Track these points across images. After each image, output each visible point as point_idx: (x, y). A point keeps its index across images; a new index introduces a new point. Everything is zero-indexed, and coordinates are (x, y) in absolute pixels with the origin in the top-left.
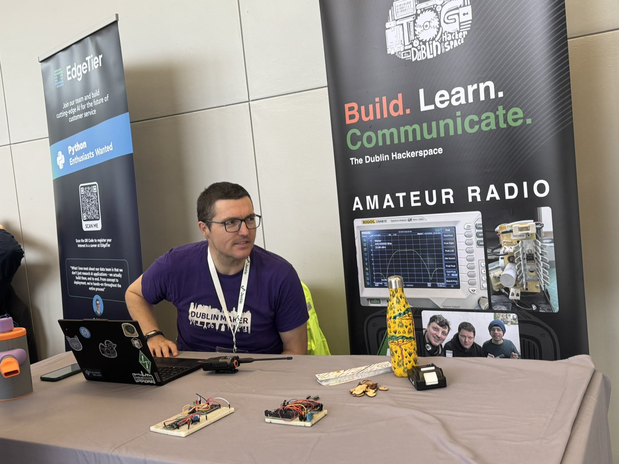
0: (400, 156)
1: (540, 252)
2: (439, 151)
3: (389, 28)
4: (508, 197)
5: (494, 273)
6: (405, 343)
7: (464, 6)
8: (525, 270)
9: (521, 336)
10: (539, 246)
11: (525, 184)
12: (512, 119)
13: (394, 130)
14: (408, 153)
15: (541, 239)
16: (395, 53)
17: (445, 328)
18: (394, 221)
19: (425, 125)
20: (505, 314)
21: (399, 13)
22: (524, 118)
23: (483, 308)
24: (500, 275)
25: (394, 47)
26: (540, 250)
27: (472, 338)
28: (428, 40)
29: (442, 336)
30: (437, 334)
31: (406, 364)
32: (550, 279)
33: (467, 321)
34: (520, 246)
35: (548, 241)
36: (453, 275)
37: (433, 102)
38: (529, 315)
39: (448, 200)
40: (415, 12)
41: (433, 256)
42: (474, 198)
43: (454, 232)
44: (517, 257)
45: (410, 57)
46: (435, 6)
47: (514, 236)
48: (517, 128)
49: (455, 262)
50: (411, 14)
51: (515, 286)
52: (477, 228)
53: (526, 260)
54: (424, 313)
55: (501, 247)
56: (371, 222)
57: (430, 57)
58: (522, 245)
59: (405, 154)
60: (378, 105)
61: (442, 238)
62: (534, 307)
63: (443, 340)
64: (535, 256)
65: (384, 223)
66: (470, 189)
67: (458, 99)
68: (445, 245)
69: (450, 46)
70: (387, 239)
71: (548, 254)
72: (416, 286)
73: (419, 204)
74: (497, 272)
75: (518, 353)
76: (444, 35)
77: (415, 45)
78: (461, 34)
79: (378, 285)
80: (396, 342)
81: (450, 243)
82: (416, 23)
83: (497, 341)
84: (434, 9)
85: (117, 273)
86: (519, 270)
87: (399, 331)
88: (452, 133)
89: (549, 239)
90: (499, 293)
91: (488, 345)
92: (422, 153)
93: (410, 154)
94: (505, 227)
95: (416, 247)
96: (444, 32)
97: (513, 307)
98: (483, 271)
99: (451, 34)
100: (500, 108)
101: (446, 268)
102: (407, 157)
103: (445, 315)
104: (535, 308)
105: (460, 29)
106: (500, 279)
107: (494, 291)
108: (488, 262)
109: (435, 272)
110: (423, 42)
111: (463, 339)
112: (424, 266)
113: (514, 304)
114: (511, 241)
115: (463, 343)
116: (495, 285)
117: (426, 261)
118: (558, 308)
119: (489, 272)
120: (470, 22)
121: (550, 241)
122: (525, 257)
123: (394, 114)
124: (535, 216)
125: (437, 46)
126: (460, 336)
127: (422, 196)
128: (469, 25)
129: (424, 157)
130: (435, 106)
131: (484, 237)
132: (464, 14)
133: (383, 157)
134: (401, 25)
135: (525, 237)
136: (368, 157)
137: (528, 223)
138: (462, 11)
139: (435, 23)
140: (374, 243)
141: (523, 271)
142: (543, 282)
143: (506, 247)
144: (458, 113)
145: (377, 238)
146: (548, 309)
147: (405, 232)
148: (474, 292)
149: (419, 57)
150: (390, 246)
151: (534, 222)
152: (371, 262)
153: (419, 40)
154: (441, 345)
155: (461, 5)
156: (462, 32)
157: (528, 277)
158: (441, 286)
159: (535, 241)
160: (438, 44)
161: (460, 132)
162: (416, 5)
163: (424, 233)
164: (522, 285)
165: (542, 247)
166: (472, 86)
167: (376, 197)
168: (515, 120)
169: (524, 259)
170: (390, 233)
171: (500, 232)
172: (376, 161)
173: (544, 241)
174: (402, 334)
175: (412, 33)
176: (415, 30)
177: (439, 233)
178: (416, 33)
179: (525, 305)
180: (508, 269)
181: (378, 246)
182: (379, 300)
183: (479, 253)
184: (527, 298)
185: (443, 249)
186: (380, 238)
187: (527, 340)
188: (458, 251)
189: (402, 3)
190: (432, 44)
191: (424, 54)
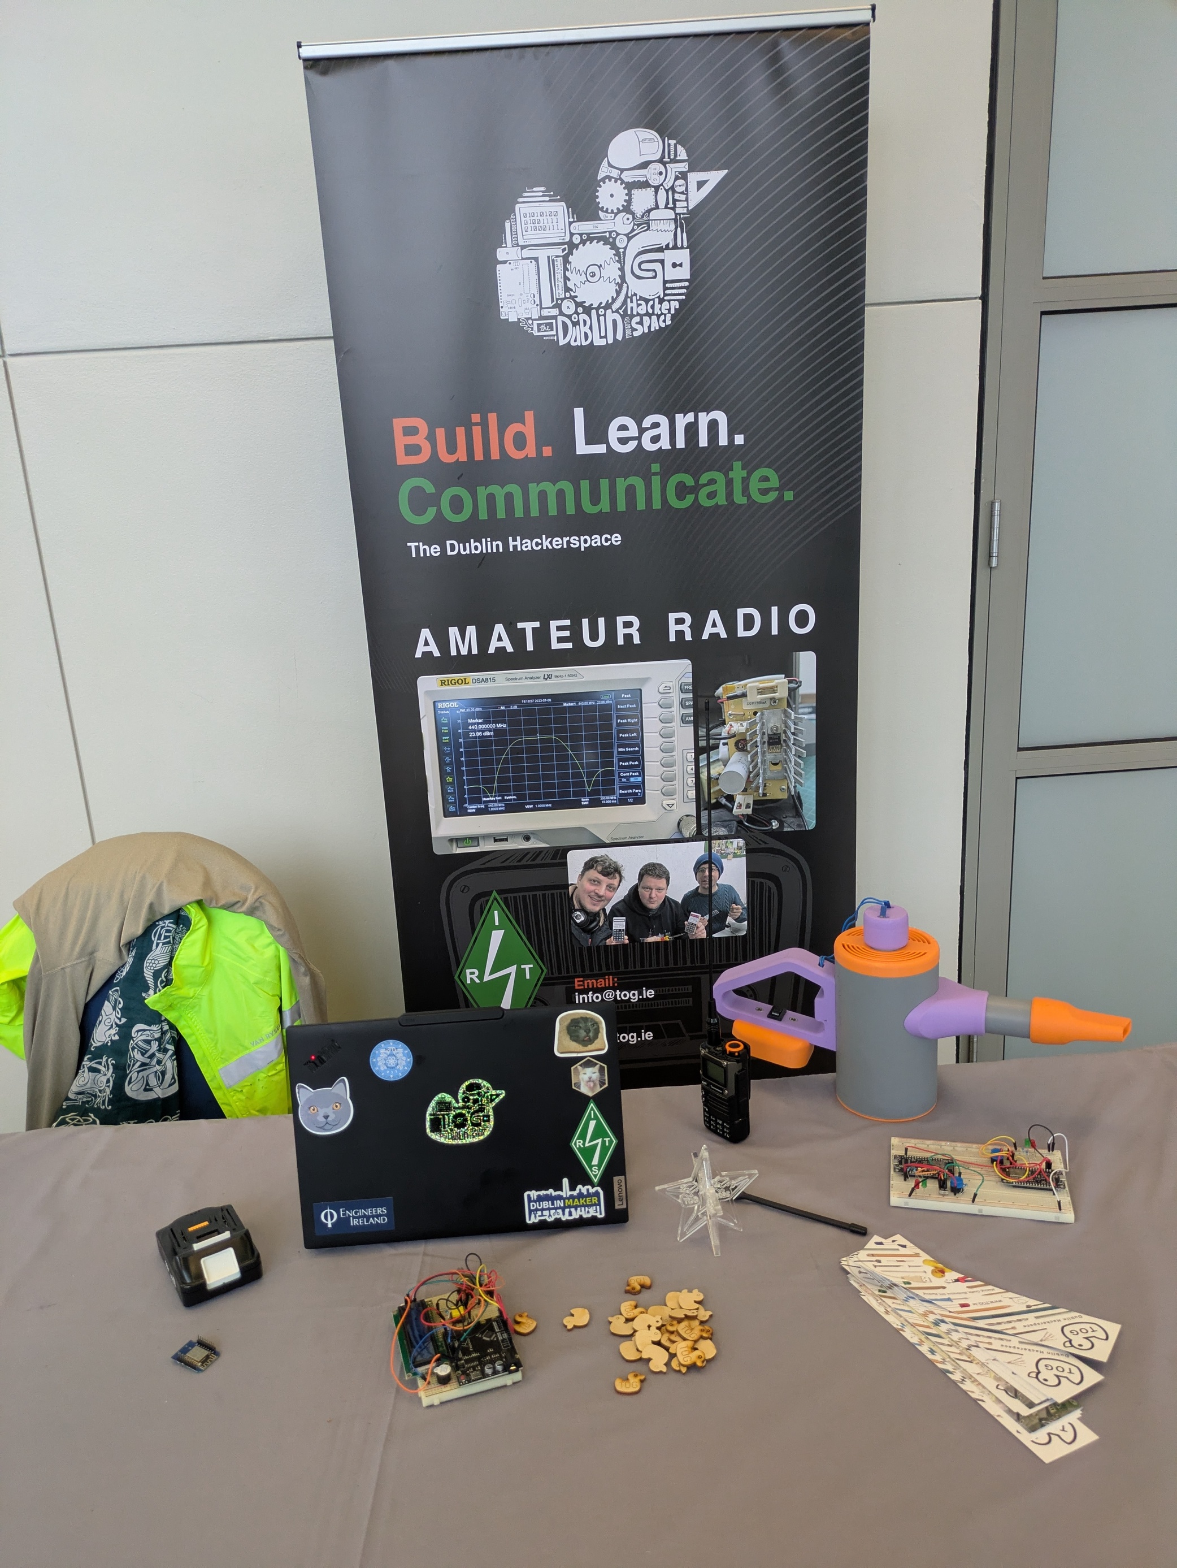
0: (528, 545)
1: (793, 731)
2: (613, 539)
3: (505, 262)
4: (741, 633)
7: (675, 247)
8: (764, 762)
9: (750, 874)
10: (790, 719)
11: (774, 610)
12: (759, 489)
13: (514, 489)
14: (546, 540)
15: (795, 707)
16: (519, 319)
17: (614, 878)
18: (511, 679)
19: (585, 485)
20: (724, 841)
21: (531, 232)
22: (780, 489)
23: (686, 835)
24: (720, 774)
25: (517, 306)
26: (793, 726)
27: (663, 889)
28: (595, 305)
29: (608, 892)
30: (597, 891)
32: (806, 774)
33: (655, 862)
34: (758, 721)
35: (807, 710)
36: (632, 780)
37: (604, 439)
38: (767, 839)
39: (628, 637)
40: (567, 239)
41: (594, 747)
42: (680, 634)
43: (639, 699)
44: (751, 740)
45: (554, 335)
46: (614, 235)
47: (750, 703)
48: (766, 507)
49: (638, 755)
50: (557, 240)
51: (745, 790)
52: (682, 690)
53: (766, 745)
54: (571, 855)
55: (724, 723)
56: (460, 682)
57: (599, 342)
58: (761, 719)
59: (540, 541)
60: (477, 431)
61: (614, 712)
62: (775, 824)
63: (609, 900)
64: (783, 737)
65: (489, 685)
66: (672, 617)
67: (655, 439)
68: (619, 725)
69: (643, 325)
70: (498, 717)
71: (805, 733)
72: (557, 806)
73: (569, 645)
74: (714, 768)
75: (742, 905)
76: (632, 302)
77: (566, 311)
78: (666, 305)
79: (474, 810)
81: (629, 720)
82: (569, 262)
83: (708, 889)
84: (611, 240)
86: (753, 764)
88: (641, 505)
89: (809, 707)
91: (690, 897)
92: (578, 542)
93: (551, 543)
94: (734, 688)
95: (559, 730)
96: (632, 296)
97: (739, 828)
98: (689, 768)
99: (647, 301)
100: (737, 465)
101: (620, 767)
102: (545, 548)
103: (615, 855)
104: (776, 826)
105: (665, 295)
106: (720, 781)
107: (708, 803)
108: (699, 751)
109: (598, 776)
110: (584, 307)
111: (647, 894)
112: (575, 766)
113: (740, 823)
114: (742, 713)
115: (645, 901)
117: (579, 757)
118: (814, 822)
119: (702, 770)
120: (687, 284)
121: (810, 710)
122: (766, 739)
123: (515, 454)
124: (787, 669)
125: (615, 322)
126: (640, 890)
127: (575, 629)
128: (684, 291)
129: (583, 549)
130: (609, 447)
131: (695, 706)
132: (674, 265)
133: (489, 543)
134: (533, 261)
135: (767, 705)
136: (452, 542)
137: (775, 679)
138: (670, 256)
139: (612, 271)
140: (466, 725)
141: (759, 764)
142: (793, 781)
143: (732, 723)
144: (656, 468)
145: (473, 715)
146: (799, 826)
147: (537, 701)
148: (672, 809)
149: (576, 337)
150: (502, 730)
151: (787, 677)
152: (459, 764)
153: (575, 302)
154: (604, 910)
155: (668, 244)
157: (769, 774)
158: (609, 802)
159: (785, 712)
160: (618, 317)
161: (657, 504)
162: (570, 223)
163: (577, 703)
164: (757, 789)
165: (796, 721)
166: (684, 416)
167: (471, 630)
168: (764, 492)
169: (764, 743)
170: (502, 705)
171: (725, 697)
172: (473, 551)
173: (801, 711)
175: (560, 284)
176: (566, 279)
177: (608, 702)
178: (570, 284)
179: (759, 821)
180: (735, 762)
181: (475, 731)
182: (475, 839)
183: (685, 737)
184: (765, 808)
185: (615, 732)
186: (479, 715)
187: (758, 881)
188: (645, 735)
189: (539, 210)
190: (605, 315)
191: (586, 334)
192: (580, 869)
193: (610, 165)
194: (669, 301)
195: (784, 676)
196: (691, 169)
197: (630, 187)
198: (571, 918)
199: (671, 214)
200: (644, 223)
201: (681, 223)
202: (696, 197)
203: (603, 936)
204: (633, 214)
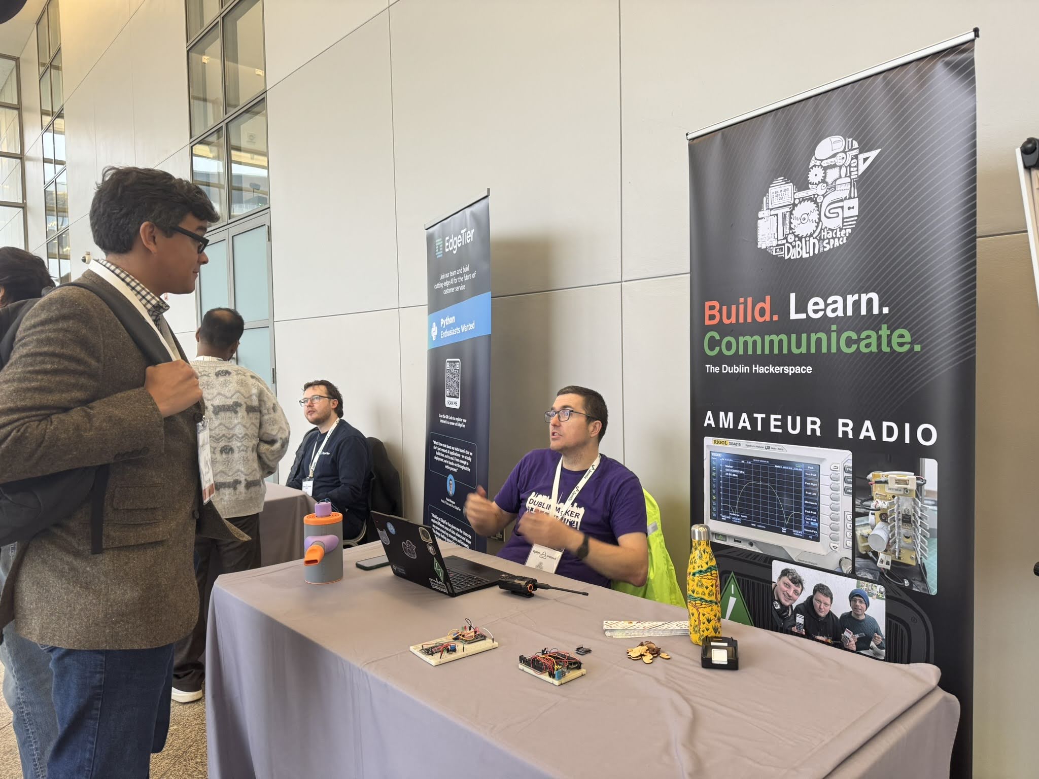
0: (762, 370)
1: (920, 515)
2: (807, 370)
3: (762, 218)
4: (885, 438)
5: (861, 530)
6: (702, 606)
7: (850, 198)
8: (899, 533)
9: (888, 615)
10: (918, 507)
11: (907, 426)
12: (898, 343)
13: (757, 338)
14: (772, 367)
15: (921, 499)
16: (766, 247)
17: (799, 587)
18: (749, 446)
19: (794, 337)
20: (870, 584)
21: (775, 201)
22: (912, 343)
23: (845, 572)
24: (869, 535)
25: (766, 240)
26: (920, 512)
27: (828, 605)
28: (804, 236)
29: (794, 595)
30: (788, 592)
31: (703, 631)
32: (929, 551)
33: (824, 584)
34: (895, 503)
35: (930, 502)
36: (812, 523)
37: (805, 311)
38: (899, 591)
39: (813, 431)
40: (792, 202)
41: (791, 496)
42: (845, 433)
43: (818, 472)
44: (891, 515)
45: (783, 254)
46: (816, 196)
47: (890, 489)
48: (902, 355)
49: (816, 508)
50: (787, 204)
51: (886, 551)
52: (845, 470)
53: (901, 522)
54: (775, 562)
55: (872, 499)
56: (723, 443)
57: (805, 256)
58: (898, 502)
59: (768, 368)
60: (742, 307)
61: (803, 477)
62: (907, 583)
63: (795, 601)
64: (913, 518)
65: (737, 447)
66: (841, 421)
67: (834, 310)
68: (806, 485)
69: (829, 244)
70: (741, 467)
71: (928, 519)
72: (768, 529)
73: (780, 431)
74: (865, 529)
75: (882, 636)
76: (824, 232)
77: (790, 241)
78: (843, 232)
79: (725, 519)
80: (694, 603)
81: (812, 484)
82: (793, 214)
83: (858, 615)
84: (814, 199)
85: (469, 456)
86: (892, 533)
87: (698, 591)
88: (824, 350)
89: (932, 500)
91: (847, 617)
92: (789, 370)
93: (774, 369)
94: (879, 476)
95: (772, 481)
96: (824, 228)
97: (881, 578)
98: (848, 525)
99: (832, 230)
100: (884, 327)
101: (806, 513)
102: (771, 372)
105: (843, 226)
106: (869, 539)
107: (860, 553)
108: (855, 515)
109: (792, 516)
110: (799, 238)
111: (818, 605)
112: (779, 506)
113: (882, 574)
114: (884, 494)
115: (817, 610)
116: (861, 545)
117: (782, 501)
118: (936, 590)
119: (857, 528)
120: (856, 218)
121: (933, 503)
122: (901, 517)
123: (760, 319)
124: (916, 469)
125: (814, 244)
126: (814, 600)
127: (784, 421)
128: (855, 222)
129: (790, 374)
130: (808, 315)
131: (853, 483)
132: (849, 208)
133: (743, 367)
134: (775, 216)
135: (902, 493)
136: (726, 366)
137: (907, 475)
138: (846, 204)
139: (815, 216)
140: (724, 468)
141: (896, 535)
142: (920, 553)
143: (878, 500)
144: (834, 327)
145: (728, 463)
146: (924, 589)
147: (761, 461)
148: (836, 550)
149: (794, 254)
150: (742, 474)
151: (915, 475)
152: (719, 490)
154: (791, 606)
155: (846, 197)
156: (845, 229)
157: (902, 544)
158: (798, 535)
159: (914, 500)
160: (816, 241)
161: (834, 350)
162: (794, 193)
164: (894, 552)
165: (922, 509)
166: (852, 296)
167: (730, 415)
168: (901, 345)
169: (899, 520)
170: (743, 460)
171: (873, 481)
172: (735, 372)
173: (926, 502)
174: (700, 595)
175: (788, 226)
176: (791, 223)
177: (800, 470)
178: (792, 226)
179: (895, 577)
180: (879, 529)
181: (729, 473)
182: (725, 537)
183: (846, 502)
184: (899, 570)
185: (803, 489)
186: (731, 464)
187: (894, 622)
188: (821, 495)
189: (779, 190)
190: (809, 241)
191: (799, 252)
192: (779, 574)
193: (816, 159)
195: (913, 474)
196: (860, 153)
197: (825, 169)
198: (772, 605)
199: (848, 180)
200: (833, 187)
201: (854, 184)
202: (863, 167)
203: (790, 624)
204: (827, 183)
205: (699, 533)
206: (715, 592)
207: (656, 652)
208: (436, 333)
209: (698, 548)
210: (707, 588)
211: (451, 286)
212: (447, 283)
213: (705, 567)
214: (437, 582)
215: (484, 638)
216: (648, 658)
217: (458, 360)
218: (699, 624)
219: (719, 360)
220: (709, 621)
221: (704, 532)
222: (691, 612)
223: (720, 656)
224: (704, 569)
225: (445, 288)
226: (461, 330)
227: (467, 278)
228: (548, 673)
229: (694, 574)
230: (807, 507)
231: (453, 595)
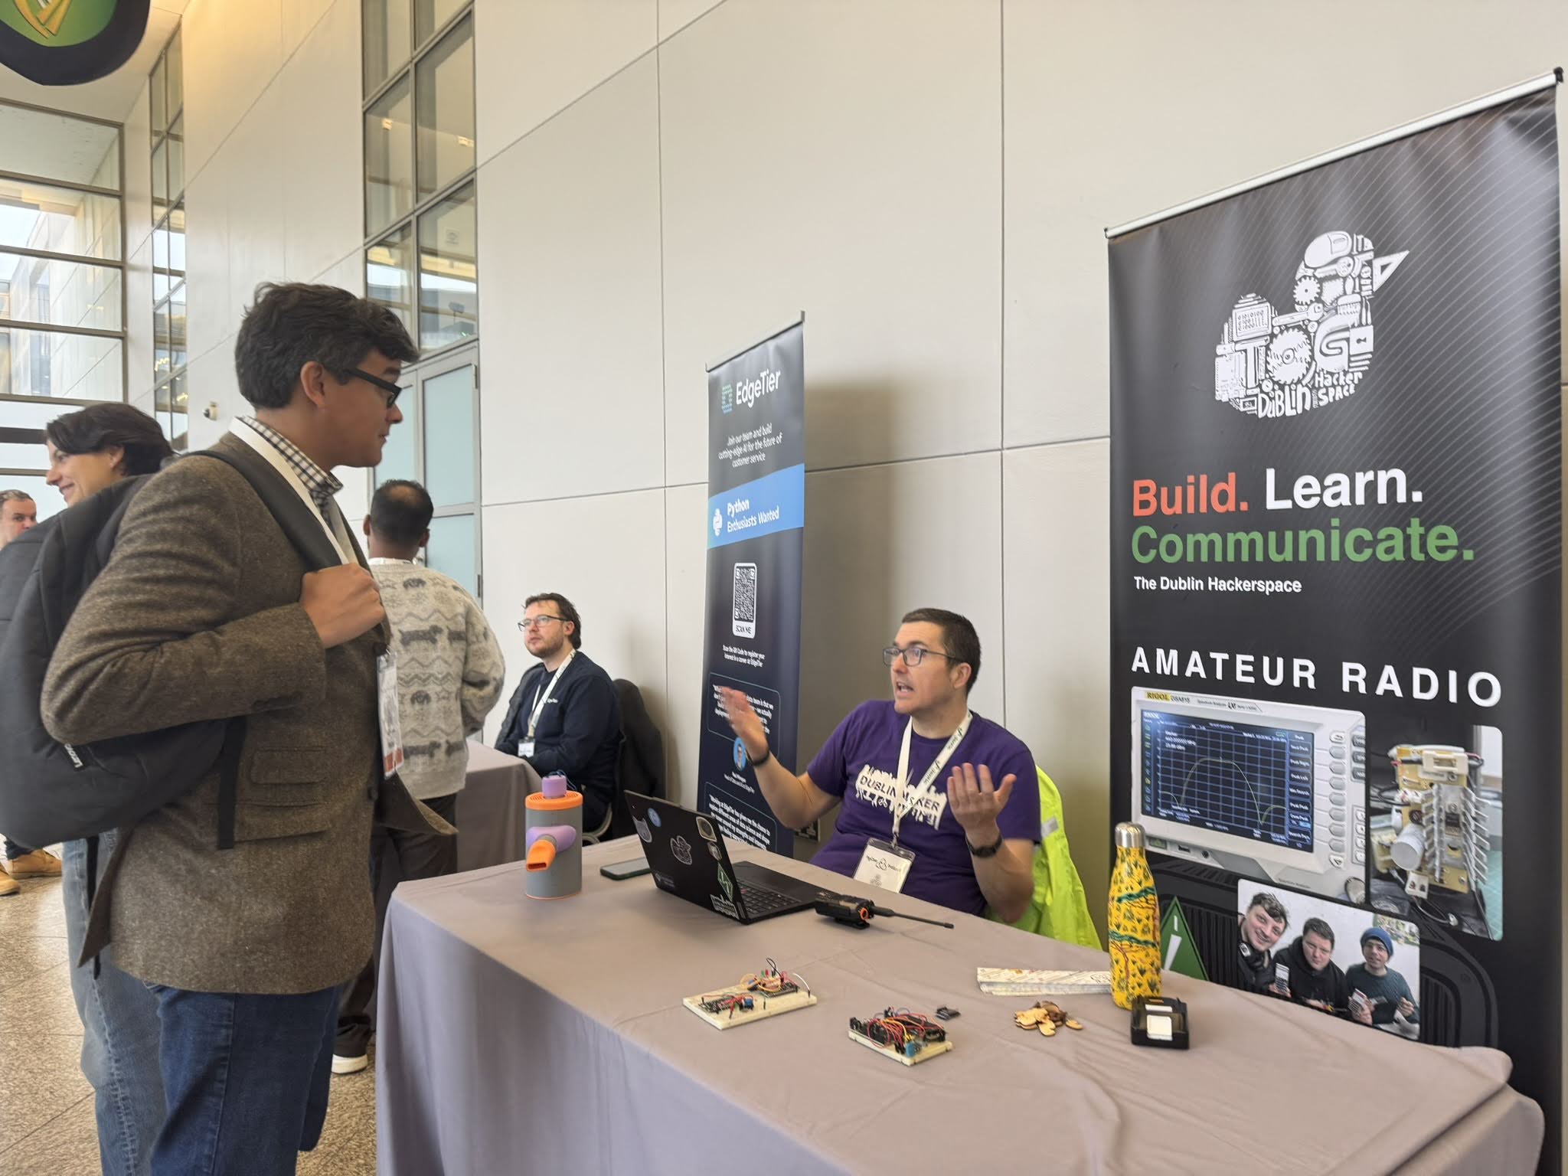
0: (1222, 585)
1: (1474, 815)
2: (1294, 586)
3: (1222, 356)
4: (1417, 694)
5: (1380, 837)
6: (1132, 949)
7: (1360, 325)
8: (1441, 842)
9: (1423, 970)
10: (1471, 801)
11: (1453, 675)
12: (1437, 547)
13: (1216, 537)
14: (1238, 582)
15: (1476, 789)
16: (1229, 399)
17: (1279, 921)
18: (1202, 703)
19: (1272, 535)
20: (1395, 920)
21: (1242, 330)
22: (1459, 548)
23: (1354, 899)
24: (1392, 843)
25: (1228, 389)
26: (1473, 810)
27: (1327, 952)
28: (1288, 383)
29: (1273, 935)
30: (1263, 930)
31: (1133, 988)
32: (1489, 871)
33: (1321, 918)
34: (1434, 794)
35: (1491, 795)
36: (1302, 824)
37: (1290, 496)
38: (1441, 932)
39: (1304, 680)
40: (1269, 332)
41: (1268, 781)
42: (1354, 685)
43: (1310, 743)
44: (1427, 814)
45: (1254, 410)
46: (1306, 322)
47: (1425, 773)
48: (1444, 565)
49: (1308, 801)
50: (1262, 334)
51: (1420, 869)
52: (1354, 743)
53: (1443, 825)
54: (1243, 884)
55: (1397, 788)
56: (1162, 697)
57: (1290, 413)
58: (1438, 793)
59: (1233, 583)
60: (1191, 490)
61: (1287, 751)
62: (1453, 920)
63: (1273, 943)
64: (1462, 819)
65: (1185, 704)
66: (1347, 666)
67: (1336, 496)
68: (1292, 765)
69: (1328, 396)
70: (1188, 734)
71: (1488, 821)
72: (1233, 831)
73: (1251, 680)
74: (1386, 835)
75: (1413, 1002)
76: (1319, 376)
77: (1265, 389)
78: (1350, 376)
79: (1165, 815)
80: (1119, 943)
81: (1301, 763)
82: (1270, 350)
83: (1375, 969)
84: (1304, 327)
85: (767, 709)
86: (1429, 841)
87: (1125, 926)
88: (1320, 556)
89: (1493, 792)
90: (1387, 877)
91: (1357, 971)
92: (1266, 587)
93: (1242, 585)
94: (1408, 752)
95: (1240, 758)
96: (1320, 371)
97: (1412, 911)
98: (1359, 827)
99: (1332, 374)
100: (1415, 522)
101: (1292, 808)
102: (1237, 589)
103: (1283, 897)
104: (1454, 922)
105: (1349, 367)
106: (1391, 851)
107: (1378, 871)
108: (1370, 812)
109: (1270, 812)
110: (1280, 385)
111: (1311, 951)
112: (1250, 796)
113: (1413, 905)
114: (1417, 781)
115: (1309, 958)
116: (1380, 859)
117: (1255, 788)
118: (1500, 933)
119: (1372, 833)
120: (1370, 356)
121: (1495, 796)
122: (1443, 817)
123: (1220, 509)
124: (1467, 742)
125: (1304, 395)
126: (1304, 943)
127: (1258, 665)
128: (1368, 362)
130: (1294, 503)
131: (1367, 763)
132: (1359, 341)
133: (1193, 582)
134: (1243, 352)
135: (1444, 779)
136: (1166, 579)
137: (1453, 751)
138: (1354, 334)
139: (1304, 353)
140: (1164, 736)
141: (1436, 845)
142: (1474, 875)
143: (1407, 790)
144: (1335, 522)
145: (1170, 728)
146: (1481, 931)
147: (1222, 726)
148: (1339, 866)
149: (1271, 411)
150: (1192, 746)
151: (1465, 752)
152: (1156, 769)
153: (1273, 381)
154: (1269, 952)
155: (1354, 324)
157: (1446, 859)
158: (1279, 841)
159: (1465, 791)
160: (1307, 391)
161: (1335, 556)
162: (1272, 318)
163: (1255, 736)
164: (1433, 871)
165: (1478, 804)
166: (1364, 475)
167: (1174, 653)
168: (1442, 550)
169: (1440, 821)
170: (1194, 724)
171: (1399, 759)
172: (1181, 588)
173: (1483, 794)
174: (1130, 933)
175: (1262, 368)
176: (1267, 362)
177: (1283, 740)
178: (1270, 368)
179: (1435, 911)
180: (1408, 834)
181: (1170, 743)
182: (1164, 842)
183: (1356, 792)
184: (1440, 899)
185: (1287, 771)
186: (1175, 730)
187: (1433, 980)
188: (1315, 781)
189: (1247, 312)
190: (1296, 390)
191: (1280, 407)
192: (1249, 900)
193: (1306, 267)
194: (1353, 373)
195: (1463, 750)
196: (1377, 256)
197: (1321, 281)
198: (1238, 949)
199: (1357, 298)
200: (1333, 309)
201: (1367, 304)
202: (1380, 279)
203: (1268, 978)
204: (1323, 303)
205: (1129, 836)
206: (1151, 928)
207: (1059, 1019)
208: (720, 525)
209: (1127, 859)
210: (1139, 921)
211: (743, 455)
212: (738, 451)
213: (1137, 889)
214: (722, 900)
215: (795, 988)
216: (1048, 1027)
217: (754, 565)
218: (1128, 977)
219: (1155, 570)
220: (1142, 972)
221: (1135, 835)
222: (1114, 957)
223: (1160, 1027)
224: (1135, 892)
225: (735, 458)
226: (757, 520)
227: (769, 442)
228: (894, 1046)
229: (1120, 900)
230: (1293, 798)
231: (746, 921)
